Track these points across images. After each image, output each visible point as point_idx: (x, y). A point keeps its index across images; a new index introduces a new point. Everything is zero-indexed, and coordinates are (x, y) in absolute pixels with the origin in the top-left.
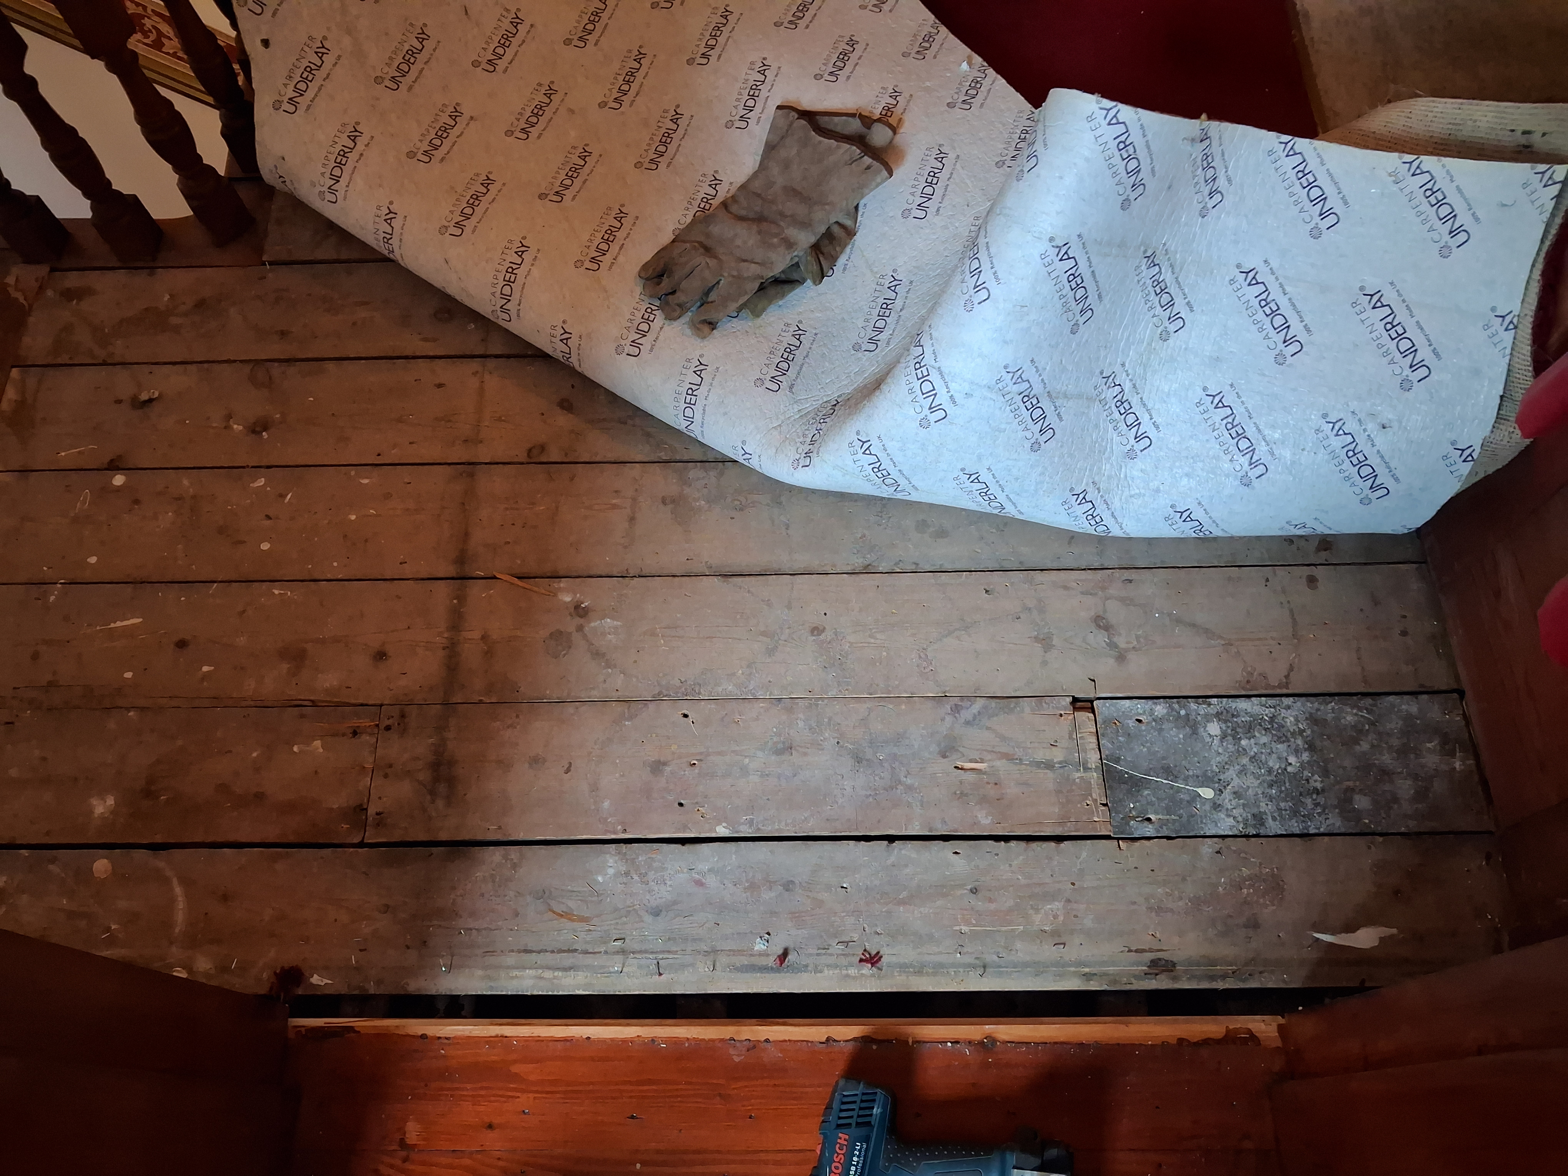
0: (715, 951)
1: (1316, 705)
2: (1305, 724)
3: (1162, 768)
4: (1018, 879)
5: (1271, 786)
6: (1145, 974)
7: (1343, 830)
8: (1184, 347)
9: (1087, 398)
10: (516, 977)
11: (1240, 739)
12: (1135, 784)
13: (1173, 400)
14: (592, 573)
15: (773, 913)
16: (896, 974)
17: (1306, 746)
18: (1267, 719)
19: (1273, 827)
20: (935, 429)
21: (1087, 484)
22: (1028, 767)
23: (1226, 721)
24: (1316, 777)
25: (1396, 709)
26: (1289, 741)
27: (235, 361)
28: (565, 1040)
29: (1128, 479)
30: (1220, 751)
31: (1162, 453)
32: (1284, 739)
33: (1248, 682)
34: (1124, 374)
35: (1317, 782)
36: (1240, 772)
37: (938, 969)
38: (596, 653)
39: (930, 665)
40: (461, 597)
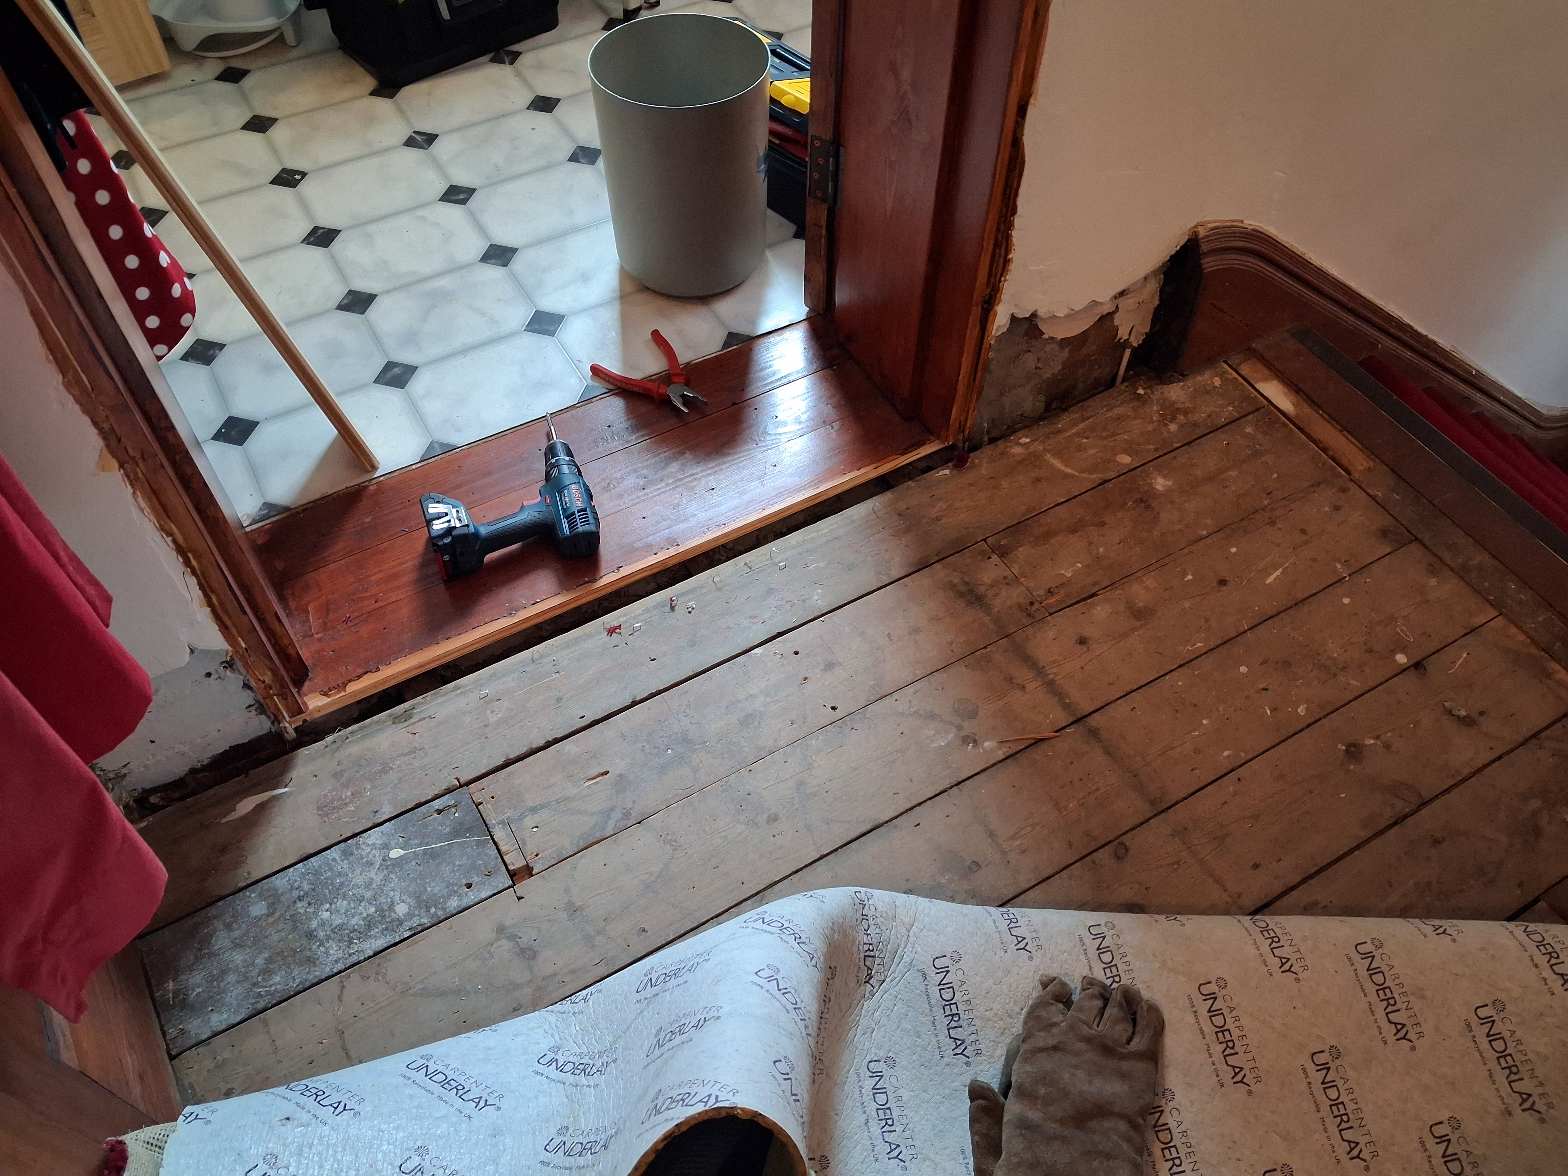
0: (719, 589)
1: (312, 977)
2: (319, 953)
3: (438, 855)
4: (530, 722)
5: (342, 884)
7: (273, 878)
11: (376, 911)
12: (459, 832)
15: (694, 624)
17: (315, 933)
18: (355, 941)
19: (334, 854)
22: (550, 800)
23: (393, 921)
24: (302, 911)
25: (232, 1010)
26: (332, 930)
27: (1442, 796)
30: (392, 893)
32: (336, 930)
33: (379, 965)
35: (301, 907)
36: (370, 883)
38: (931, 716)
39: (664, 841)
40: (1067, 707)
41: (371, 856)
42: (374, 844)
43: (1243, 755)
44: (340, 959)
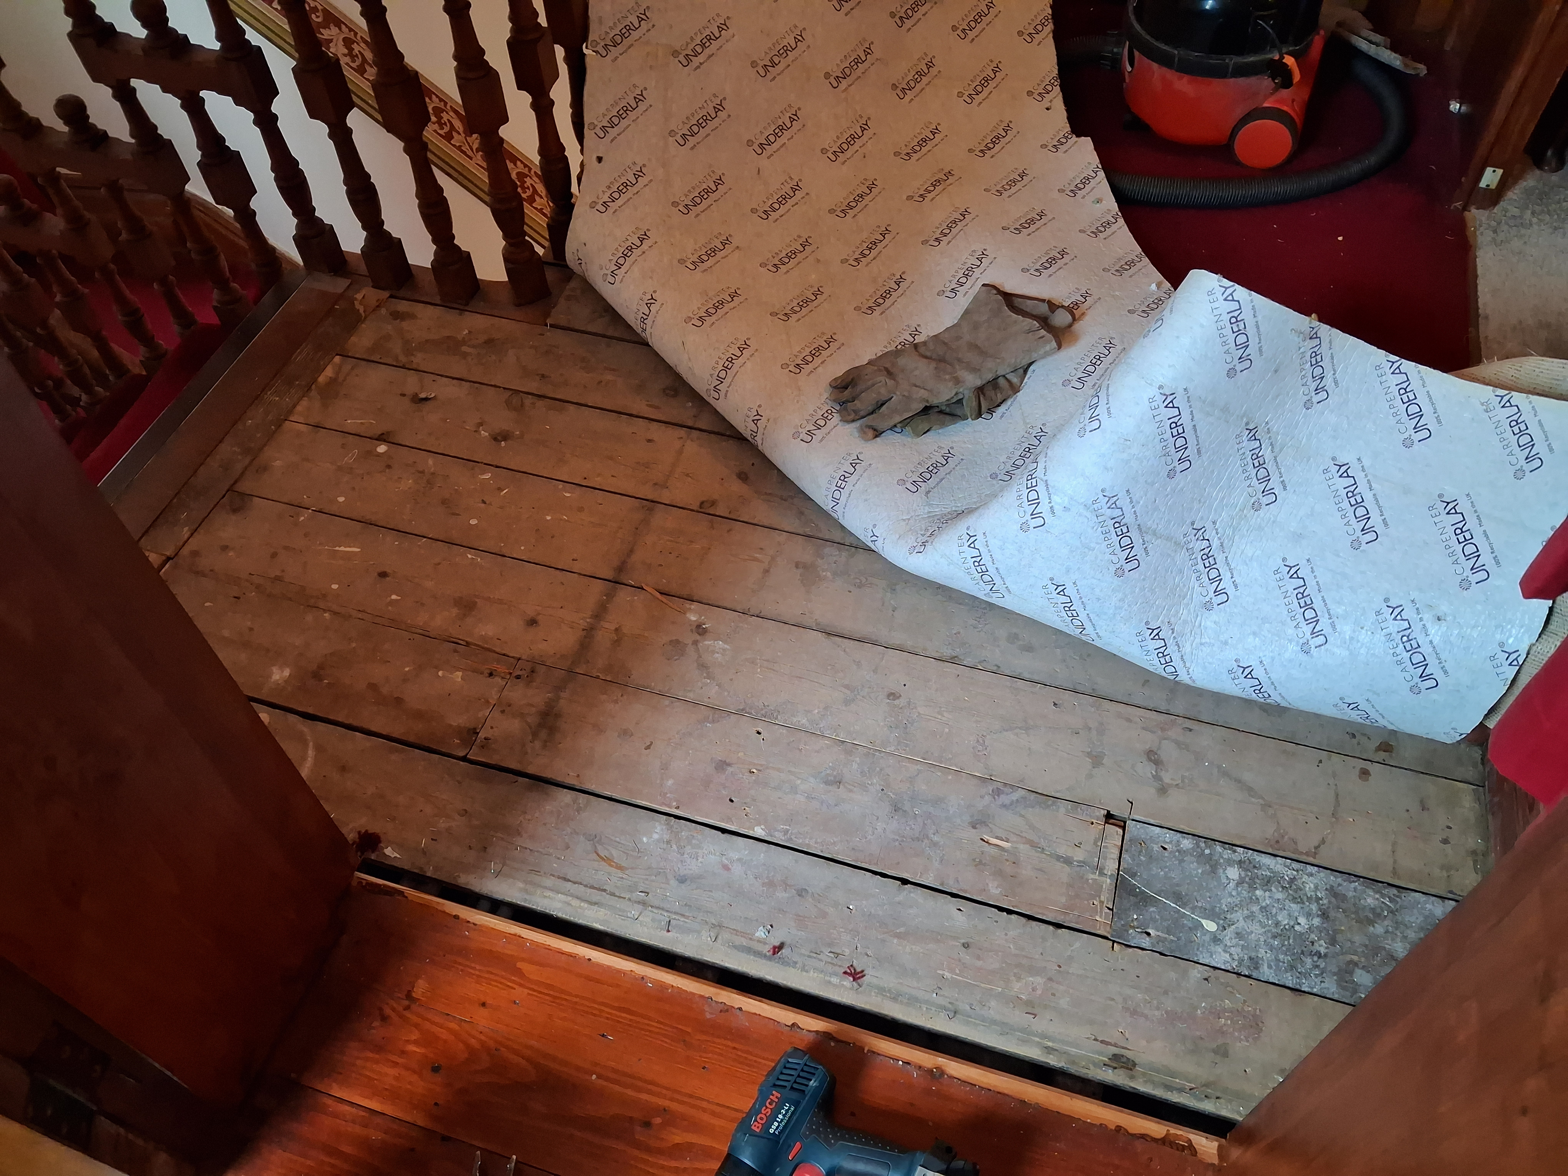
0: (720, 926)
1: (1339, 880)
2: (1323, 893)
3: (1174, 893)
4: (1009, 947)
5: (1274, 937)
6: (1104, 1065)
7: (1336, 997)
8: (1272, 519)
9: (1175, 543)
10: (549, 897)
11: (1256, 888)
12: (1144, 900)
13: (1255, 564)
14: (720, 604)
15: (781, 911)
16: (873, 994)
17: (1319, 913)
18: (1287, 879)
19: (1267, 973)
20: (1033, 533)
21: (1162, 622)
22: (1048, 858)
23: (1246, 870)
24: (1322, 942)
25: (1419, 906)
26: (1303, 903)
27: (500, 387)
28: (570, 955)
29: (1202, 627)
30: (1234, 893)
31: (1235, 610)
32: (1299, 900)
33: (1277, 842)
34: (1214, 531)
35: (1322, 947)
36: (1248, 917)
37: (913, 1001)
38: (702, 666)
39: (986, 750)
40: (610, 595)
41: (1234, 941)
42: (1225, 951)
43: (561, 487)
44: (1306, 875)
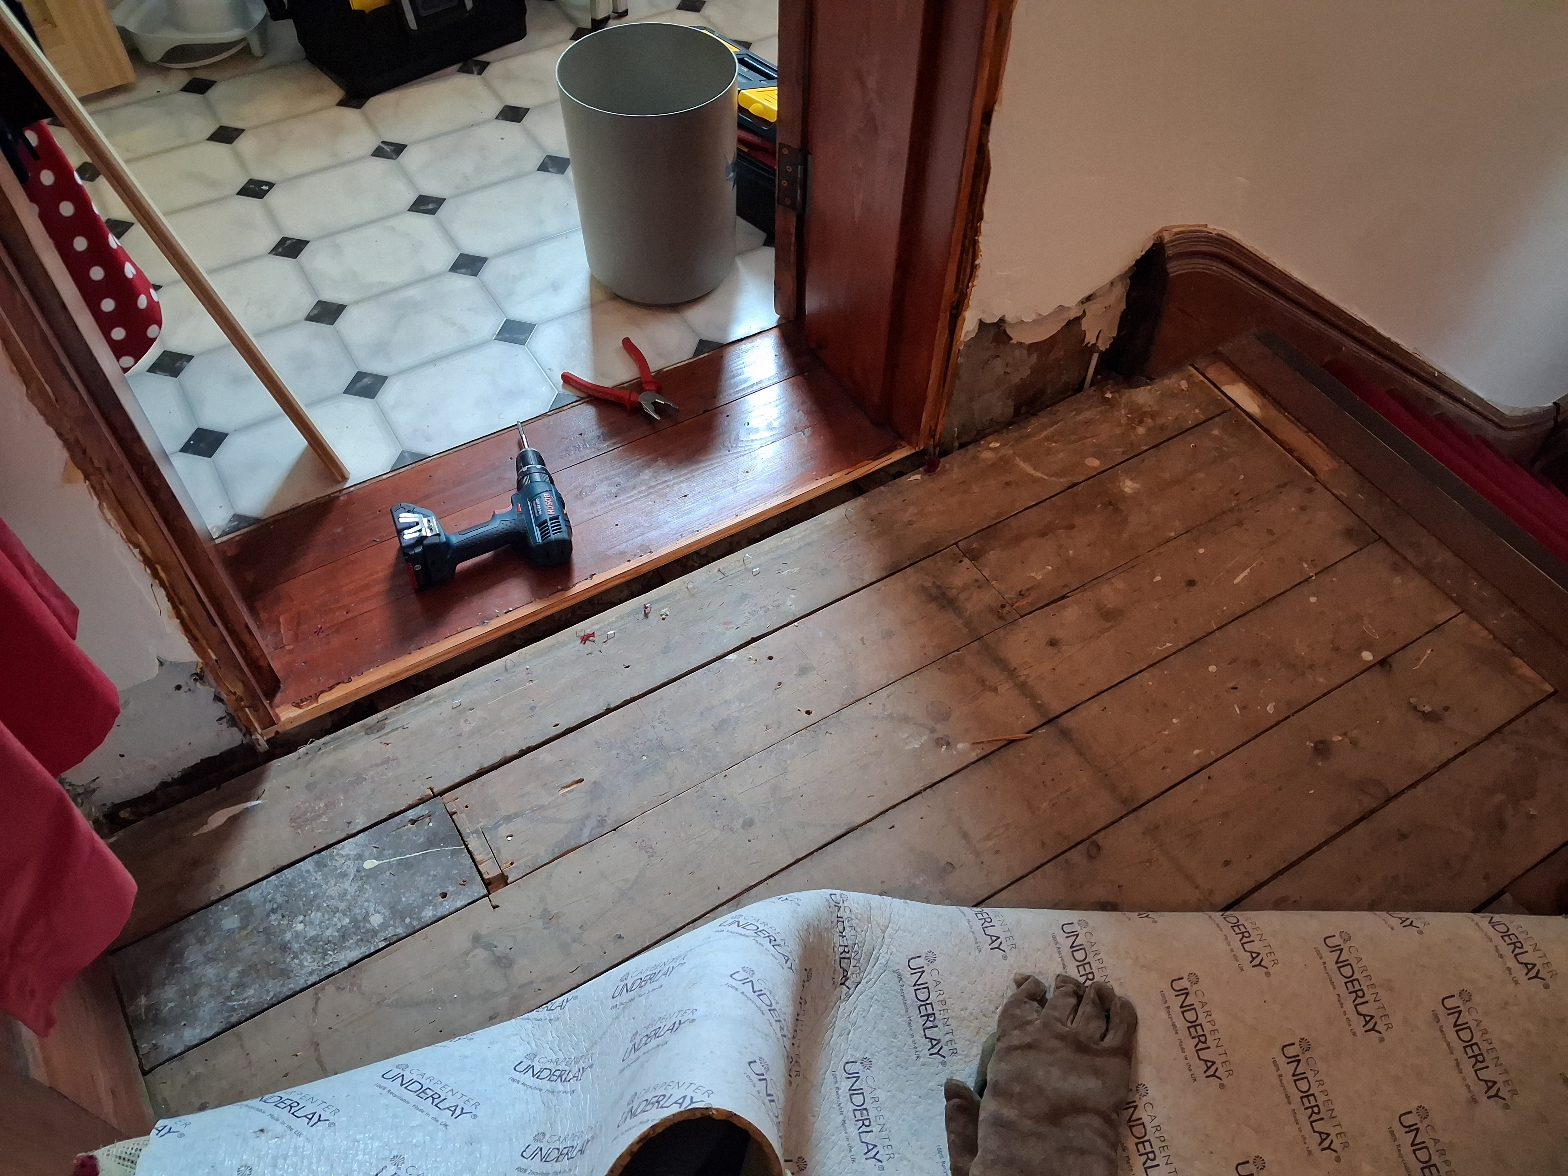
1: (286, 989)
2: (293, 965)
3: (413, 866)
4: (503, 731)
5: (316, 896)
7: (246, 890)
11: (350, 923)
12: (433, 842)
15: (670, 632)
17: (289, 945)
18: (329, 952)
19: (308, 865)
22: (524, 809)
24: (275, 923)
25: (206, 1025)
26: (306, 942)
30: (369, 905)
35: (275, 919)
36: (345, 894)
37: (538, 656)
38: (905, 719)
39: (639, 847)
40: (1039, 708)
41: (345, 867)
42: (347, 855)
43: (1212, 753)
44: (315, 970)
